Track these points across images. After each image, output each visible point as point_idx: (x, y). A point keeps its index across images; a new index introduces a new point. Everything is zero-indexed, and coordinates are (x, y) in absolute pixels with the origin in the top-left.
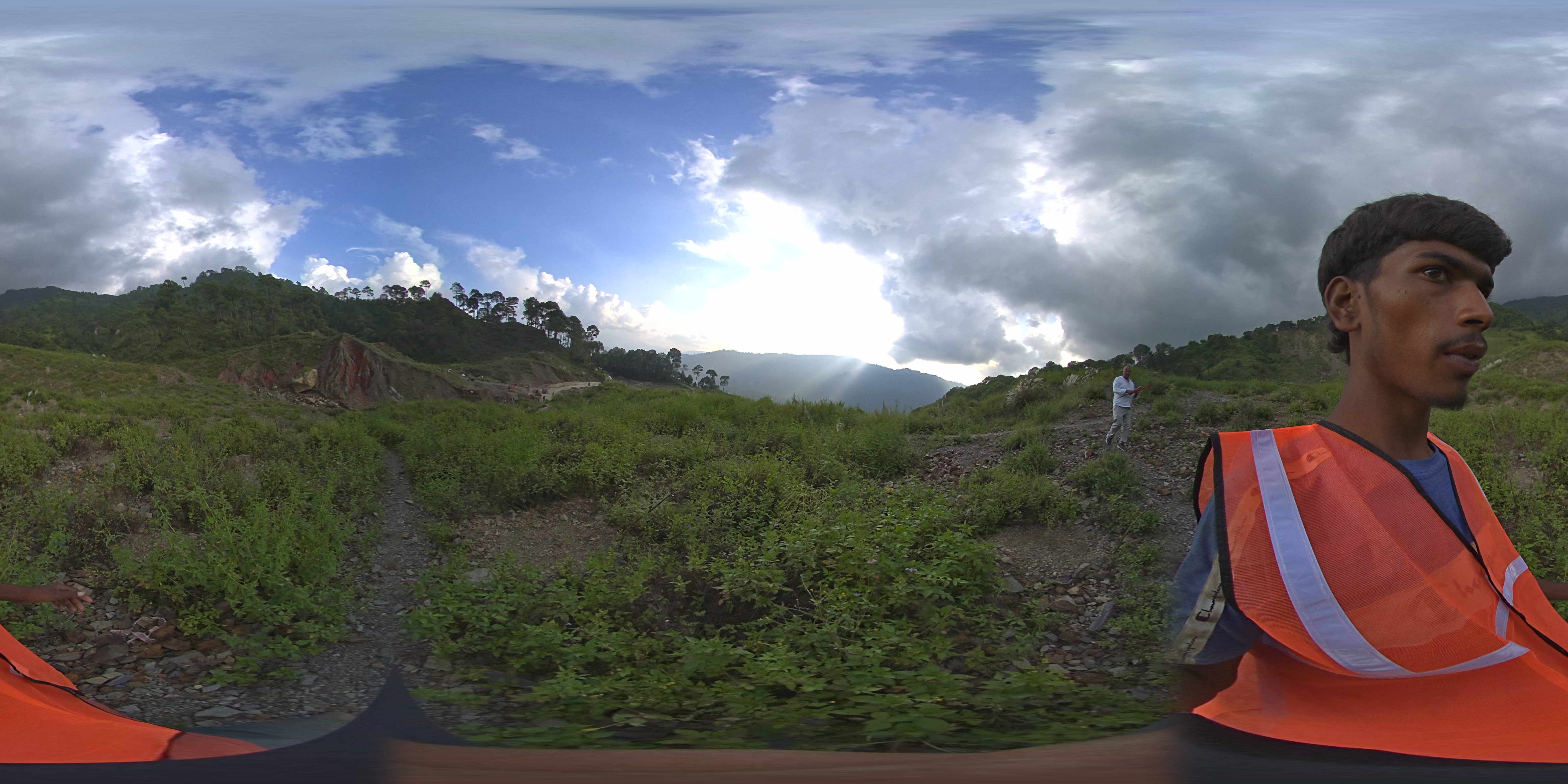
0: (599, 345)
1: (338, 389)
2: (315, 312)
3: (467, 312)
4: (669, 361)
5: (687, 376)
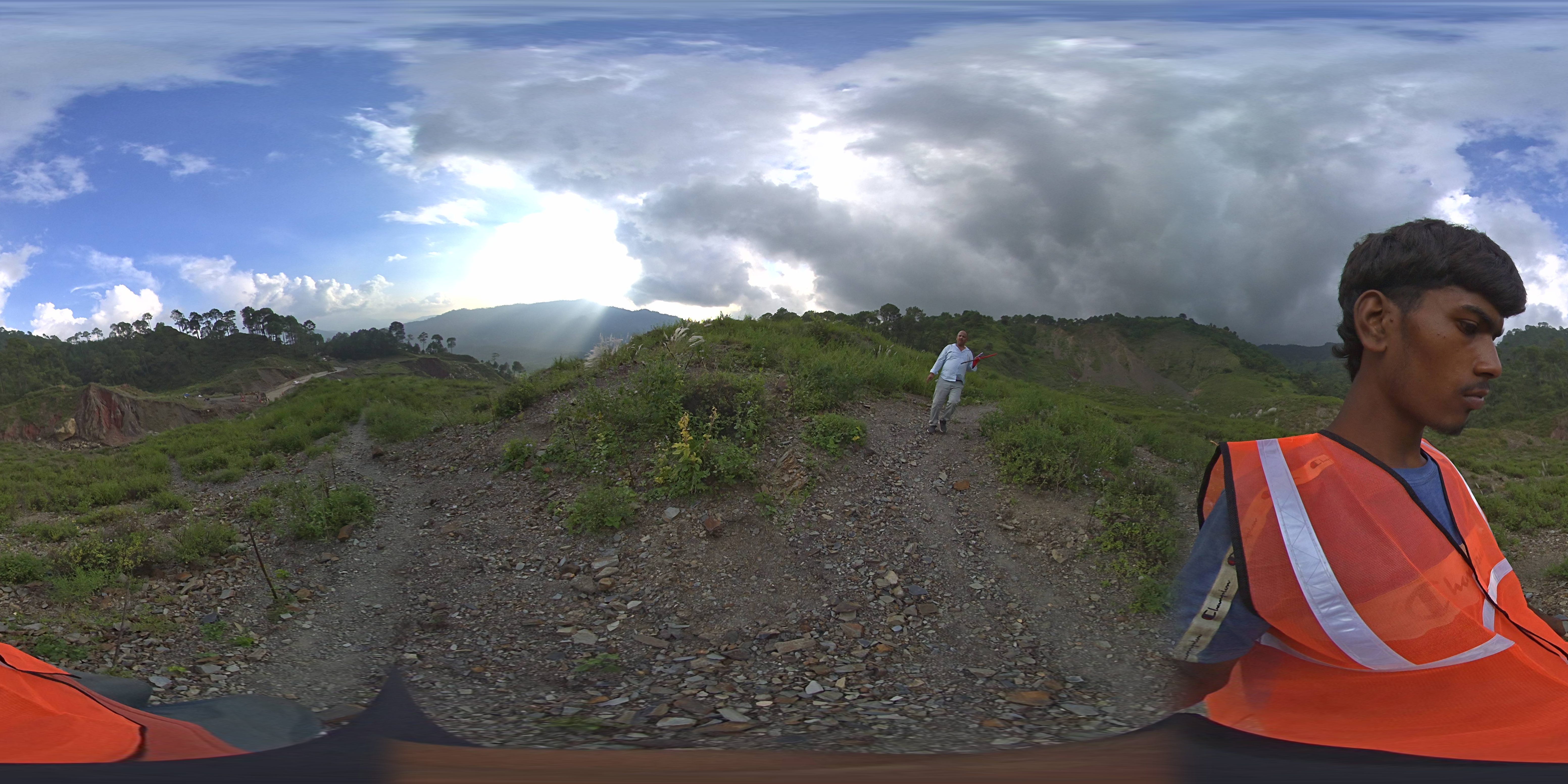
0: (319, 337)
1: (97, 431)
3: (191, 335)
4: (392, 335)
5: (413, 346)
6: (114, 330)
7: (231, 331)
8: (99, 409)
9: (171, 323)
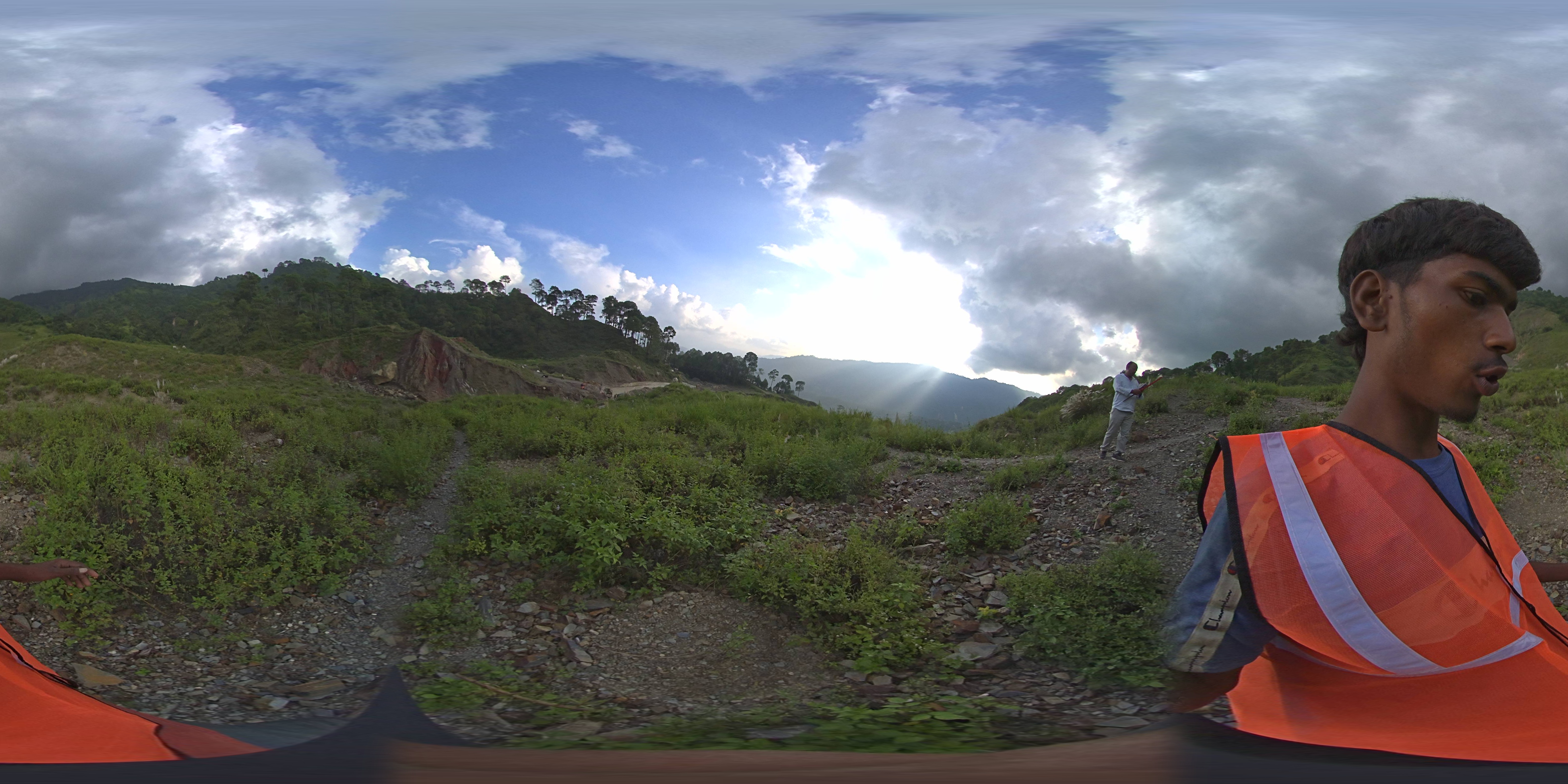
0: (675, 347)
1: (417, 381)
2: (395, 306)
3: (546, 308)
4: (745, 365)
5: (762, 380)
6: (468, 285)
7: (588, 316)
8: (426, 359)
9: (529, 292)
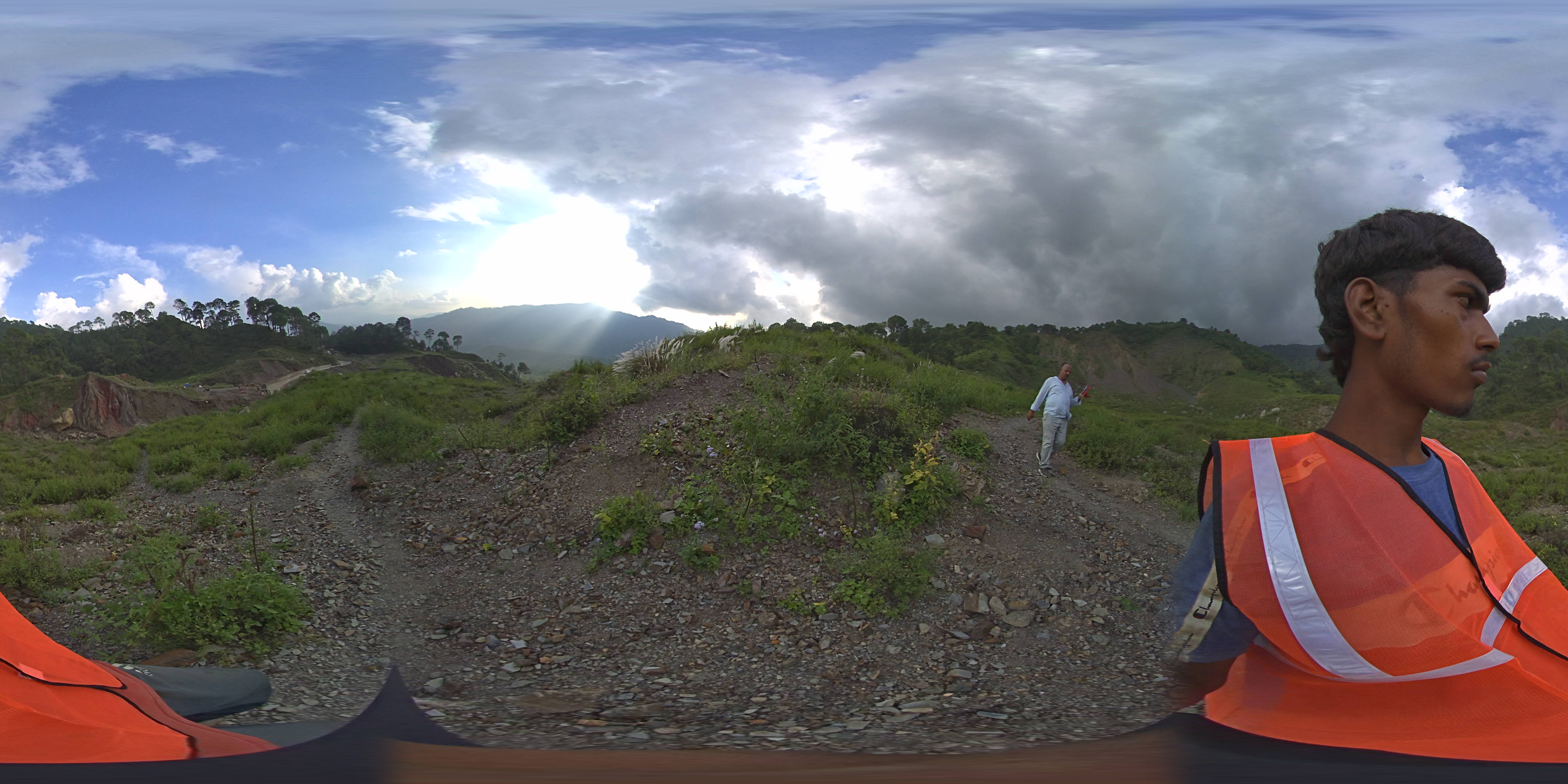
0: (324, 330)
1: (94, 421)
3: (194, 324)
4: (398, 331)
5: (419, 342)
6: (117, 319)
7: (235, 321)
8: (97, 399)
9: (174, 312)
